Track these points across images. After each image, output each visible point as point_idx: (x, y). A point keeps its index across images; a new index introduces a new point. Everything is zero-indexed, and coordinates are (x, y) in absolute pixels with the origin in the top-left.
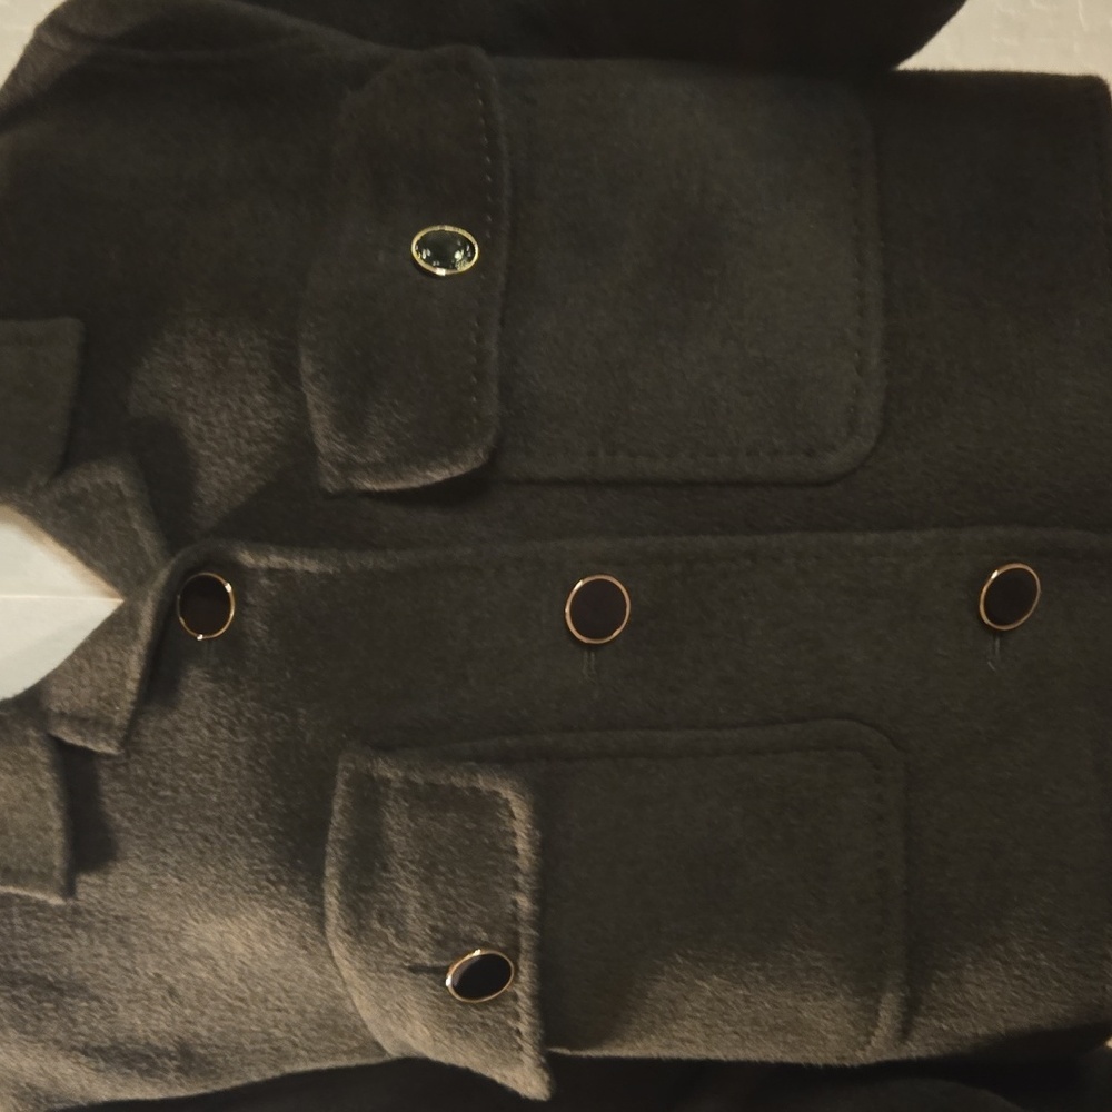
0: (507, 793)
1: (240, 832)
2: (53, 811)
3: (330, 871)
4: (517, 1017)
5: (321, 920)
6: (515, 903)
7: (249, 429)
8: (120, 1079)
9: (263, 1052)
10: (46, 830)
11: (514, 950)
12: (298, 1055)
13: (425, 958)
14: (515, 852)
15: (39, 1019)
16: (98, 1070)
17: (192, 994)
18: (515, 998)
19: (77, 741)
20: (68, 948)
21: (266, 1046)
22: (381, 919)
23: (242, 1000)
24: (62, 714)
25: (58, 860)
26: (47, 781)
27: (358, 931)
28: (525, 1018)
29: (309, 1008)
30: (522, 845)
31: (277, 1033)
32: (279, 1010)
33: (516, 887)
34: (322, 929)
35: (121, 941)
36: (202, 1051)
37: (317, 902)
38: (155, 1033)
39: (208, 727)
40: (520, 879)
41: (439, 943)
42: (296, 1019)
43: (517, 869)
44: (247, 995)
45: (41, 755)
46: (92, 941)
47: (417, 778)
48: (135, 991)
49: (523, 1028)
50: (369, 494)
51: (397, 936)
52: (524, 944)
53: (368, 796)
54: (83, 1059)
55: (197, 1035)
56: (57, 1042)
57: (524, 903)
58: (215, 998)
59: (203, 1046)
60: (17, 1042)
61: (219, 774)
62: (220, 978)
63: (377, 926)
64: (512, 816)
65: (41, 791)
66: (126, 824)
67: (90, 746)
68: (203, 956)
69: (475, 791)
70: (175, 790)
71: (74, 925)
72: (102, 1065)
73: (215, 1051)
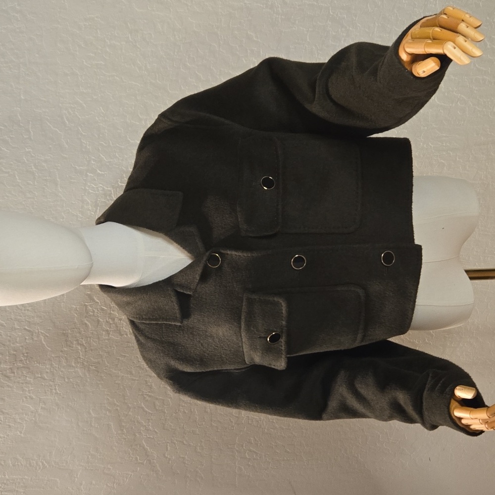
0: (281, 301)
1: (223, 308)
2: (176, 305)
3: (242, 317)
4: (282, 346)
5: (240, 328)
6: (282, 323)
7: (225, 222)
8: (185, 366)
9: (219, 361)
10: (174, 309)
11: (282, 332)
12: (226, 362)
13: (263, 335)
14: (282, 313)
15: (169, 351)
16: (180, 364)
17: (206, 345)
18: (281, 342)
19: (182, 291)
20: (177, 335)
21: (220, 359)
22: (253, 328)
23: (218, 347)
24: (177, 284)
25: (178, 316)
26: (174, 299)
27: (248, 330)
28: (283, 346)
29: (232, 350)
30: (284, 312)
31: (224, 356)
32: (225, 350)
33: (282, 320)
34: (240, 330)
35: (191, 333)
36: (205, 360)
37: (240, 324)
38: (196, 355)
39: (214, 286)
40: (283, 319)
41: (266, 332)
42: (229, 352)
43: (282, 316)
44: (219, 345)
45: (172, 294)
46: (184, 333)
47: (261, 298)
48: (193, 345)
49: (283, 348)
50: (251, 237)
51: (256, 331)
52: (284, 331)
53: (251, 302)
54: (177, 361)
55: (205, 356)
56: (172, 357)
57: (284, 323)
58: (211, 346)
59: (206, 358)
60: (163, 356)
61: (217, 296)
62: (214, 341)
63: (252, 329)
64: (282, 306)
65: (172, 301)
66: (194, 307)
67: (185, 292)
68: (211, 336)
69: (274, 301)
70: (206, 299)
71: (179, 330)
72: (182, 363)
73: (208, 360)
